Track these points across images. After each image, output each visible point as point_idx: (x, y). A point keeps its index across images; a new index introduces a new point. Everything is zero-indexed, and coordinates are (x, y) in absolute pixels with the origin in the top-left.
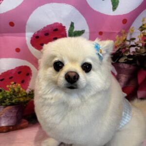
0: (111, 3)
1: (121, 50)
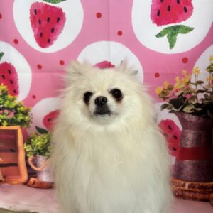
0: (167, 40)
1: (184, 95)
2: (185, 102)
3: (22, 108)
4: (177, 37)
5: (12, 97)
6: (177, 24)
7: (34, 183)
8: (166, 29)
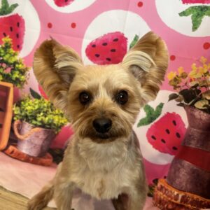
0: (191, 21)
1: (198, 88)
2: (198, 96)
3: (20, 66)
4: (203, 20)
5: (14, 52)
6: (206, 5)
7: (12, 152)
8: (192, 8)
